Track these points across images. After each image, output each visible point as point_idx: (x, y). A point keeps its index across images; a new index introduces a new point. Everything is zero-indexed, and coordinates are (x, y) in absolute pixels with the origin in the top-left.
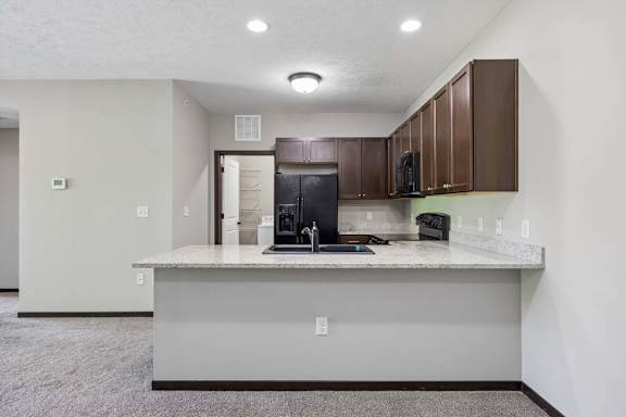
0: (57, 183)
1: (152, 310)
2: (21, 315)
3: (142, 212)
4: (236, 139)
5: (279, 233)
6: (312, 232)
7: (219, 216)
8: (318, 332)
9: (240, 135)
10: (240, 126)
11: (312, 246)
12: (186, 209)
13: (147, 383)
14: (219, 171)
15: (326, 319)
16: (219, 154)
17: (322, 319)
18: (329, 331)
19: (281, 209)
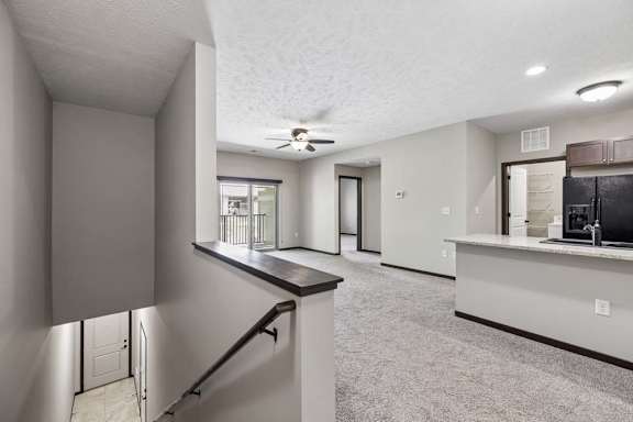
0: (399, 194)
1: (454, 275)
2: (383, 264)
3: (446, 211)
4: (523, 150)
5: (568, 231)
6: (594, 229)
7: (506, 215)
8: (597, 311)
9: (526, 146)
10: (526, 139)
11: (593, 241)
12: (477, 209)
13: (452, 311)
14: (505, 178)
15: (607, 303)
16: (505, 166)
17: (603, 302)
18: (611, 312)
19: (572, 209)
